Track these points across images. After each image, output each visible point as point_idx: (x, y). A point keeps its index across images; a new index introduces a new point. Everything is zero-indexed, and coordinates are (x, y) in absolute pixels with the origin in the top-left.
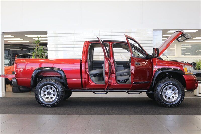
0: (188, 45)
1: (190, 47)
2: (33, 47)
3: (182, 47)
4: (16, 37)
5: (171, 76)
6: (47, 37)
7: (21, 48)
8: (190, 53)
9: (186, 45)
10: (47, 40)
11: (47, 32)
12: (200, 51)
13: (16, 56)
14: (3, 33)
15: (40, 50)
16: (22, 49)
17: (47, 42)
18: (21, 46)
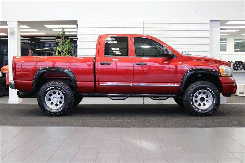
3: (234, 41)
4: (32, 28)
5: (204, 78)
6: (76, 28)
10: (76, 32)
11: (76, 21)
14: (19, 22)
15: (66, 44)
16: (31, 42)
17: (77, 35)
18: (30, 39)
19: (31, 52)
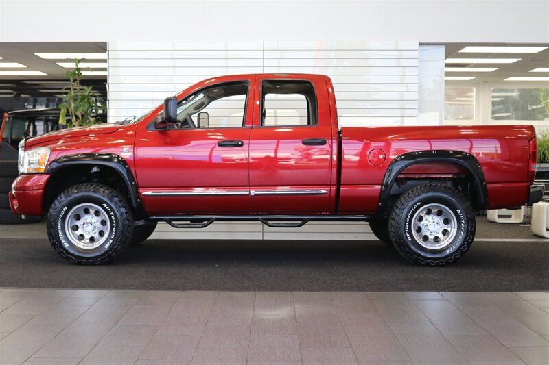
0: (512, 91)
1: (515, 94)
2: (61, 89)
3: (493, 94)
4: (6, 60)
6: (104, 61)
7: (15, 93)
8: (509, 114)
9: (507, 91)
10: (105, 69)
11: (105, 44)
12: (539, 106)
13: (6, 115)
15: (84, 97)
16: (18, 95)
17: (106, 76)
18: (15, 86)
19: (9, 118)
